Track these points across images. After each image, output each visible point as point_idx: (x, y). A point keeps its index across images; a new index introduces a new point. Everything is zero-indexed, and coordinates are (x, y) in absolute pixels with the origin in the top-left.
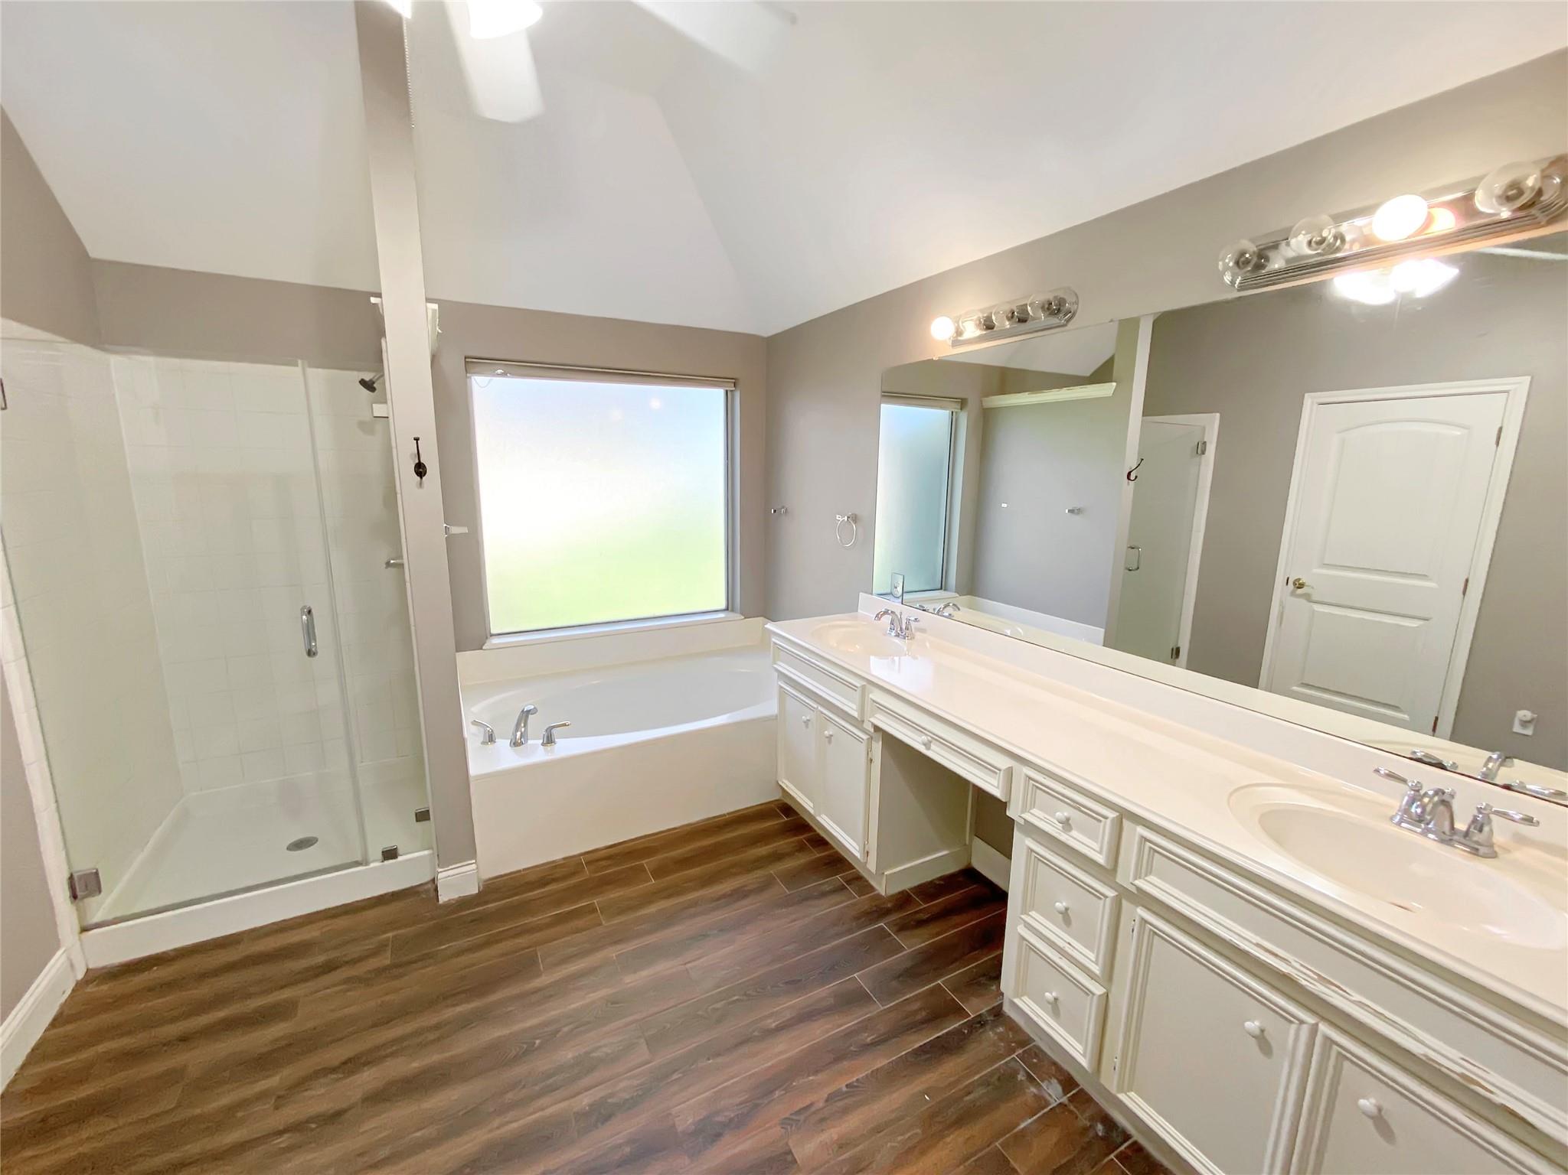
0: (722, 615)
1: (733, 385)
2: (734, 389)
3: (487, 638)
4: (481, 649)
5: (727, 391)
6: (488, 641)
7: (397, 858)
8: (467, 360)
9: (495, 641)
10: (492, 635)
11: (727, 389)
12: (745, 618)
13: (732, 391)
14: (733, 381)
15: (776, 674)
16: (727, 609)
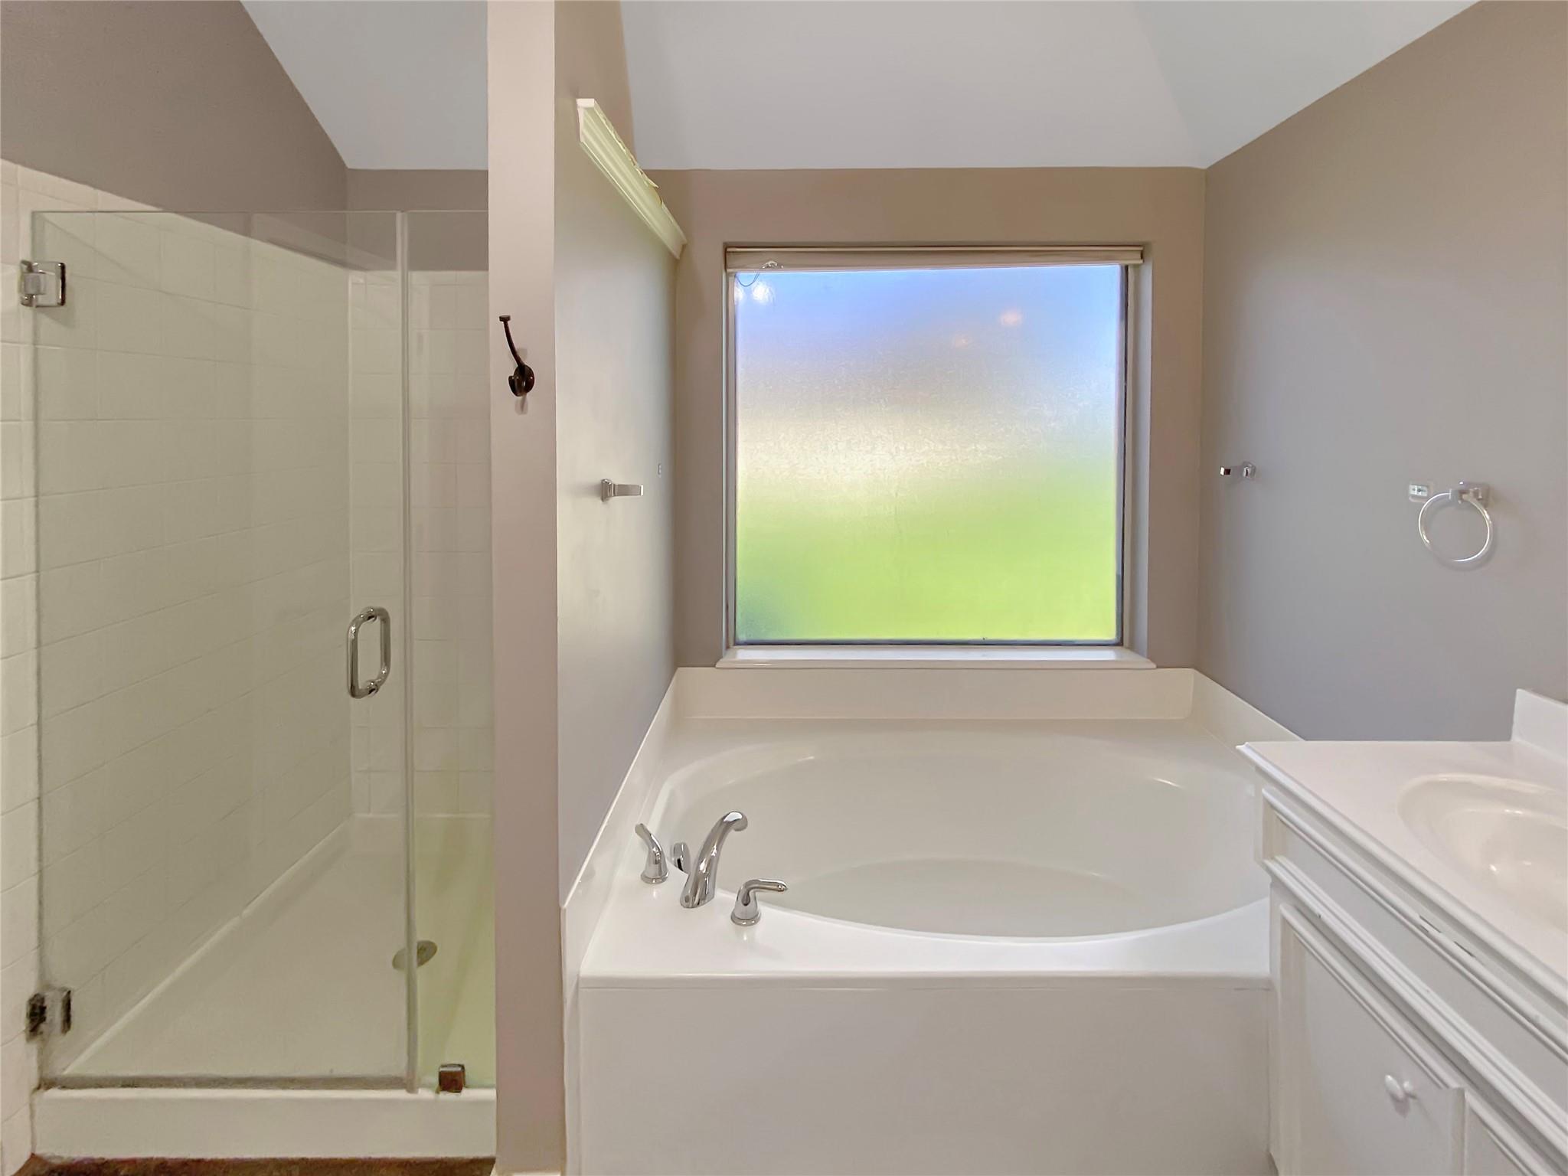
0: (1108, 655)
1: (1139, 256)
2: (1141, 262)
3: (728, 647)
4: (714, 666)
5: (1127, 268)
6: (730, 652)
7: (458, 1090)
8: (729, 250)
9: (745, 655)
10: (737, 643)
11: (1127, 263)
12: (1158, 667)
13: (1136, 266)
14: (1141, 249)
15: (1268, 879)
16: (1119, 643)
